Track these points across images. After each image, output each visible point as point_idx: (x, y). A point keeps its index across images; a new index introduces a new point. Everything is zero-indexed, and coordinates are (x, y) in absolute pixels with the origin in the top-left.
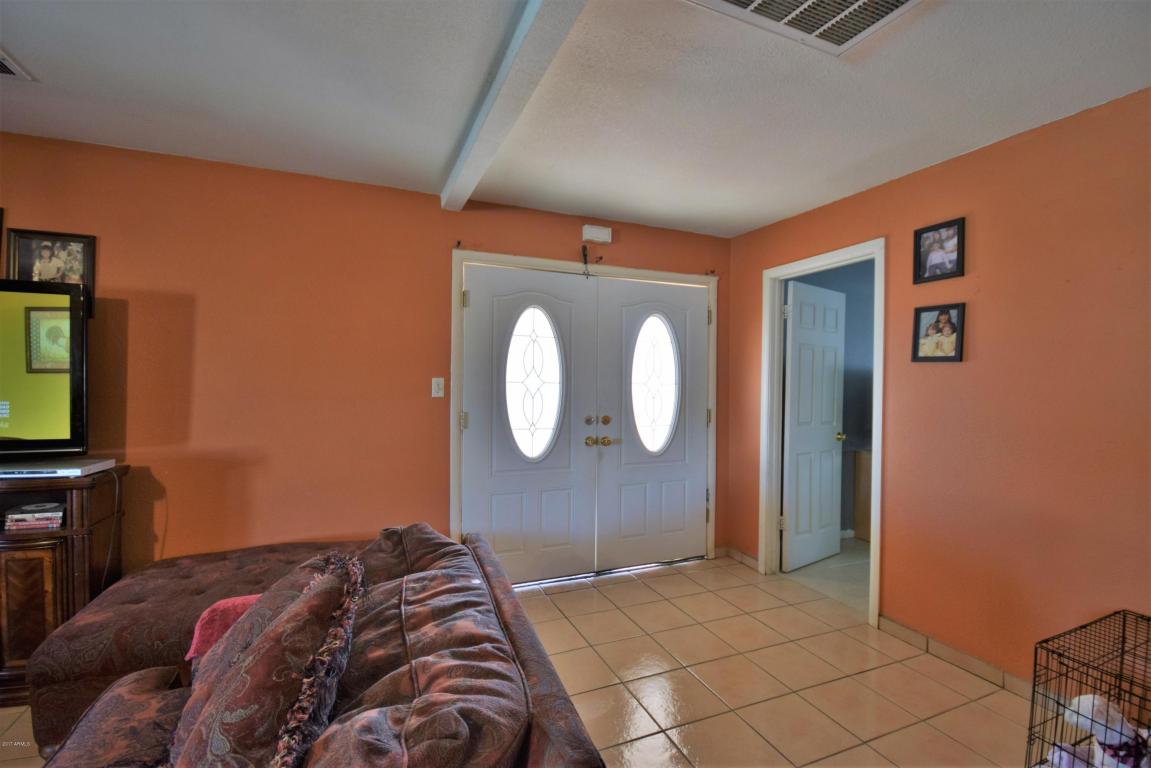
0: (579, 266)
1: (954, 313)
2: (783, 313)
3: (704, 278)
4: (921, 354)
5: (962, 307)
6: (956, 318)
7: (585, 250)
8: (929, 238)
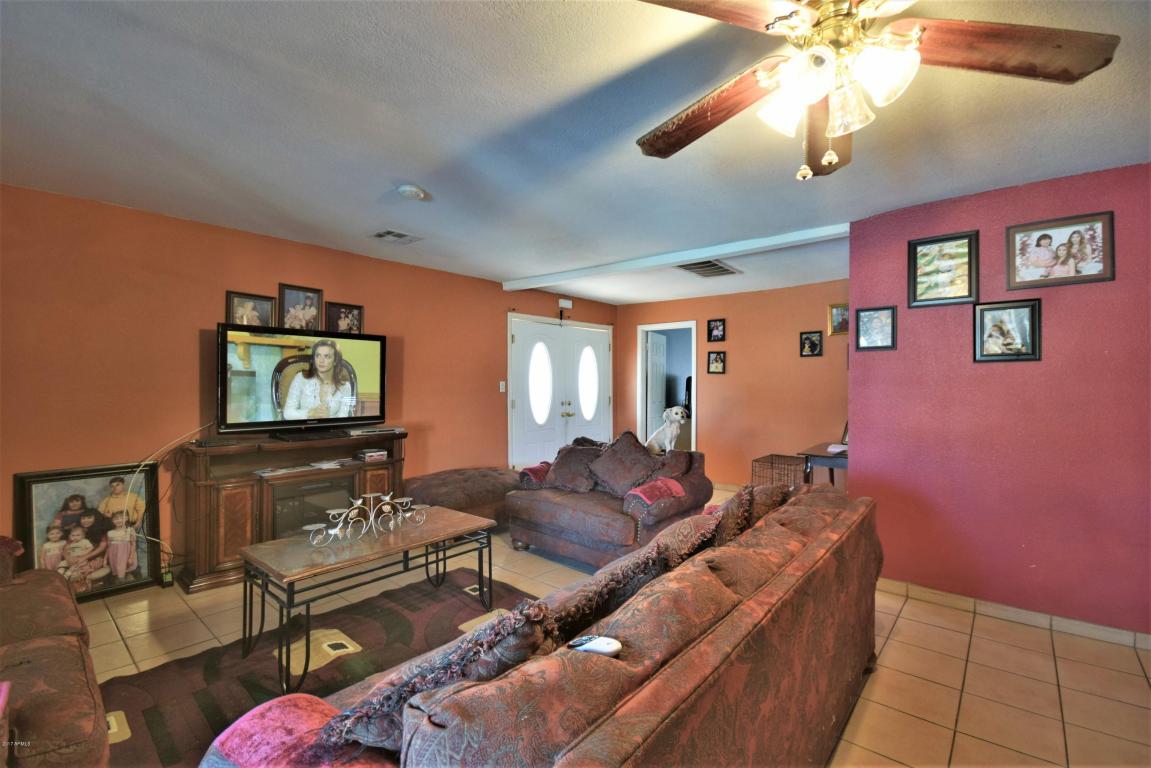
0: (558, 321)
1: (722, 355)
2: (646, 347)
3: (607, 327)
4: (711, 370)
5: (724, 353)
6: (722, 357)
7: (561, 312)
8: (713, 324)
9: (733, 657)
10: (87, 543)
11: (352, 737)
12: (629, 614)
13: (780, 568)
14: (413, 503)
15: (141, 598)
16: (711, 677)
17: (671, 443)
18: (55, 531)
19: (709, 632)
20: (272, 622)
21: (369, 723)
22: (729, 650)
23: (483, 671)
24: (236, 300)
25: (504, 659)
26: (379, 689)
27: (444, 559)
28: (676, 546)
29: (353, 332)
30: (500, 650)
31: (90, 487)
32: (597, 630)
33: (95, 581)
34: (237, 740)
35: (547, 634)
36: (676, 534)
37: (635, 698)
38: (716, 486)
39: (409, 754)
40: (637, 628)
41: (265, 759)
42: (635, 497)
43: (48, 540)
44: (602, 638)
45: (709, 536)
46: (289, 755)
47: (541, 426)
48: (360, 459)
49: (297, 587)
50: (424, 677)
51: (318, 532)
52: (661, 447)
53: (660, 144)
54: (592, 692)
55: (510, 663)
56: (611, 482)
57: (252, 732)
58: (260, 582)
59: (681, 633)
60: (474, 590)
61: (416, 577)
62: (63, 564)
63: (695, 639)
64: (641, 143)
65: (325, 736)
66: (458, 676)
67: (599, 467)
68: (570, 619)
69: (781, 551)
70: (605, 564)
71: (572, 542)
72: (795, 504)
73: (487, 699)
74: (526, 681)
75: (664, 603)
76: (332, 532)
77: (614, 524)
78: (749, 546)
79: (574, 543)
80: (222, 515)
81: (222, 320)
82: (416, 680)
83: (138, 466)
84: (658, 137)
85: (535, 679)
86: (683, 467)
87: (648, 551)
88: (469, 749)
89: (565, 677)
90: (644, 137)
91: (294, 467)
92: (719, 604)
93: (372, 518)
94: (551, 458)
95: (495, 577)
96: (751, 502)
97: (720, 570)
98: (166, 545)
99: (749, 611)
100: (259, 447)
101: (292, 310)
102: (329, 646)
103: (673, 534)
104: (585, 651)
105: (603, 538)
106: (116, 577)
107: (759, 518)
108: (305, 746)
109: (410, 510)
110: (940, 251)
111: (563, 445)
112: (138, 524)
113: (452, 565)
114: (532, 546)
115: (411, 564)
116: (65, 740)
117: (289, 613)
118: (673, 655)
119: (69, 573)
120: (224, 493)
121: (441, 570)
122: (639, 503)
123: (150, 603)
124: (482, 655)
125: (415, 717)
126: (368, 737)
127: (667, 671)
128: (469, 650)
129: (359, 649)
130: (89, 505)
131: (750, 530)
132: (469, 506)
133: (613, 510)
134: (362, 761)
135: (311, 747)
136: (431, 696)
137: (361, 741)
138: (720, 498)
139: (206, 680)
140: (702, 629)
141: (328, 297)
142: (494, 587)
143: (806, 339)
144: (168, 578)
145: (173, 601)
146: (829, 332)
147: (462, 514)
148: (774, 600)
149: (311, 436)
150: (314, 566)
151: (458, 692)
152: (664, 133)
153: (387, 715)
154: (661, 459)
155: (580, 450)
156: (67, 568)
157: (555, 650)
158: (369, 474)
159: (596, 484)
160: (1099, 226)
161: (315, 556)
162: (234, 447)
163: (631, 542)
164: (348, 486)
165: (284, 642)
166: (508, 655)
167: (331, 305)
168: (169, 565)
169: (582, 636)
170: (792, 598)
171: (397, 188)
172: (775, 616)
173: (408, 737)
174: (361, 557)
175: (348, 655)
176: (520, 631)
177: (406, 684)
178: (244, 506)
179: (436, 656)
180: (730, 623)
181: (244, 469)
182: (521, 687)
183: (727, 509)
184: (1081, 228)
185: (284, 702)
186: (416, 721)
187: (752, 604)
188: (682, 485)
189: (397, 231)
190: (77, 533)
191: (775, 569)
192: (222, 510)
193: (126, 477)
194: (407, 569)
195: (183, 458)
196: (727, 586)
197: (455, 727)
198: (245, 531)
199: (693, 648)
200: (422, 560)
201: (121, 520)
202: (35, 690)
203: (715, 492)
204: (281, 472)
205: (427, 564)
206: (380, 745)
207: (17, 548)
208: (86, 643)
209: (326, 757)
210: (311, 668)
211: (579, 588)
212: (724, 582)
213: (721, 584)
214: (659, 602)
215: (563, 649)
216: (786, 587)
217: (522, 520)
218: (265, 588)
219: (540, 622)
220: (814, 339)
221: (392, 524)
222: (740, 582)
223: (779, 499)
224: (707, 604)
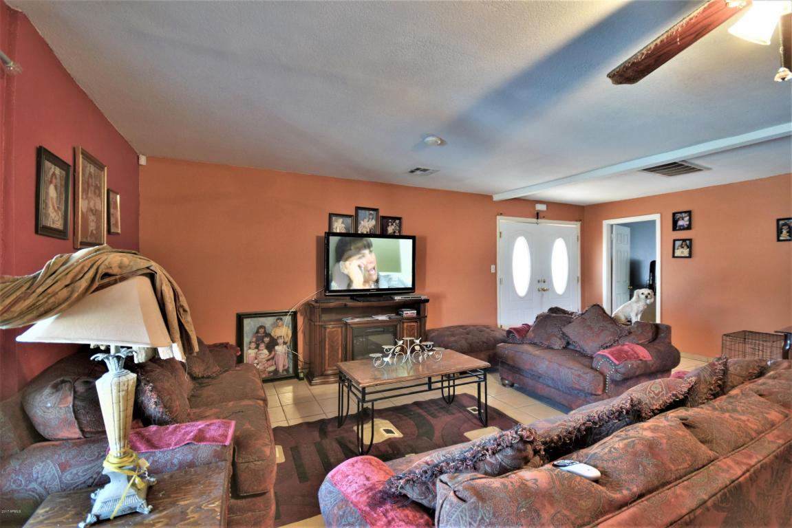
0: (535, 220)
1: (688, 242)
2: (611, 237)
3: (575, 223)
4: (676, 255)
5: (690, 240)
6: (688, 243)
7: (538, 214)
8: (678, 216)
9: (709, 504)
10: (266, 352)
11: (404, 492)
12: (606, 450)
13: (759, 433)
14: (434, 346)
15: (288, 385)
16: (687, 517)
17: (637, 315)
18: (253, 344)
19: (685, 478)
20: (353, 410)
21: (413, 485)
22: (706, 497)
23: (488, 469)
24: (334, 218)
25: (504, 464)
26: (419, 464)
27: (454, 386)
28: (647, 401)
29: (396, 234)
30: (501, 456)
31: (268, 322)
32: (577, 457)
33: (270, 372)
34: (340, 476)
35: (536, 452)
36: (646, 391)
37: (614, 518)
38: (682, 354)
39: (442, 513)
40: (614, 463)
41: (356, 491)
42: (603, 356)
43: (250, 348)
44: (582, 464)
45: (681, 397)
46: (368, 493)
47: (520, 298)
48: (400, 315)
49: (367, 390)
50: (448, 464)
51: (378, 359)
52: (627, 319)
53: (630, 73)
54: (577, 504)
55: (508, 467)
56: (581, 343)
57: (348, 473)
58: (347, 384)
59: (657, 475)
60: (474, 410)
61: (436, 395)
62: (256, 361)
63: (669, 483)
64: (611, 76)
65: (388, 487)
66: (471, 468)
67: (570, 331)
68: (553, 445)
69: (760, 419)
70: (578, 407)
71: (548, 386)
72: (774, 378)
73: (494, 490)
74: (523, 483)
75: (639, 447)
76: (386, 359)
77: (585, 376)
78: (723, 410)
79: (551, 387)
80: (327, 343)
81: (327, 231)
82: (443, 464)
83: (288, 312)
84: (627, 68)
85: (530, 484)
86: (650, 335)
87: (621, 401)
88: (483, 521)
89: (553, 487)
90: (614, 70)
91: (364, 317)
92: (695, 457)
93: (409, 353)
94: (531, 321)
95: (489, 403)
96: (725, 372)
97: (694, 427)
98: (301, 357)
99: (725, 467)
100: (345, 305)
101: (362, 222)
102: (384, 430)
103: (644, 391)
104: (569, 471)
105: (574, 386)
106: (278, 371)
107: (733, 387)
108: (377, 490)
109: (432, 350)
111: (539, 312)
112: (288, 344)
113: (459, 391)
114: (515, 385)
115: (433, 386)
116: (258, 457)
117: (362, 405)
118: (650, 491)
119: (258, 367)
120: (328, 330)
121: (452, 393)
122: (607, 361)
123: (294, 389)
124: (488, 457)
125: (445, 489)
126: (413, 494)
127: (644, 503)
128: (478, 452)
129: (401, 436)
130: (267, 332)
131: (724, 397)
132: (470, 351)
133: (583, 365)
134: (410, 508)
135: (380, 491)
136: (455, 477)
137: (409, 496)
138: (689, 366)
139: (320, 436)
140: (678, 476)
141: (382, 213)
142: (488, 411)
143: (784, 225)
144: (301, 375)
145: (304, 388)
147: (466, 357)
148: (753, 462)
149: (373, 299)
150: (376, 379)
151: (473, 479)
152: (634, 64)
153: (424, 483)
154: (628, 327)
155: (554, 317)
156: (258, 364)
157: (542, 466)
158: (405, 325)
159: (568, 343)
161: (376, 373)
162: (333, 304)
163: (600, 393)
164: (394, 332)
165: (360, 423)
166: (507, 462)
167: (383, 218)
168: (302, 369)
169: (564, 459)
170: (772, 462)
171: (424, 139)
172: (754, 476)
173: (441, 501)
174: (403, 377)
175: (395, 438)
176: (516, 446)
177: (437, 466)
178: (338, 338)
179: (456, 450)
180: (706, 475)
181: (339, 317)
182: (519, 486)
183: (698, 376)
185: (364, 460)
186: (445, 492)
187: (729, 462)
188: (648, 351)
189: (422, 168)
190: (262, 346)
191: (754, 434)
192: (327, 340)
193: (284, 318)
194: (430, 389)
195: (309, 308)
196: (701, 442)
197: (473, 503)
198: (338, 354)
199: (668, 489)
200: (439, 385)
201: (280, 341)
202: (244, 427)
203: (682, 359)
204: (357, 320)
205: (442, 388)
206: (420, 501)
207: (238, 352)
208: (267, 405)
209: (389, 500)
210: (375, 442)
211: (559, 422)
212: (699, 439)
213: (697, 441)
214: (634, 445)
215: (548, 466)
216: (765, 452)
217: (508, 365)
218: (349, 387)
219: (531, 443)
221: (420, 358)
222: (716, 441)
223: (756, 372)
224: (682, 455)
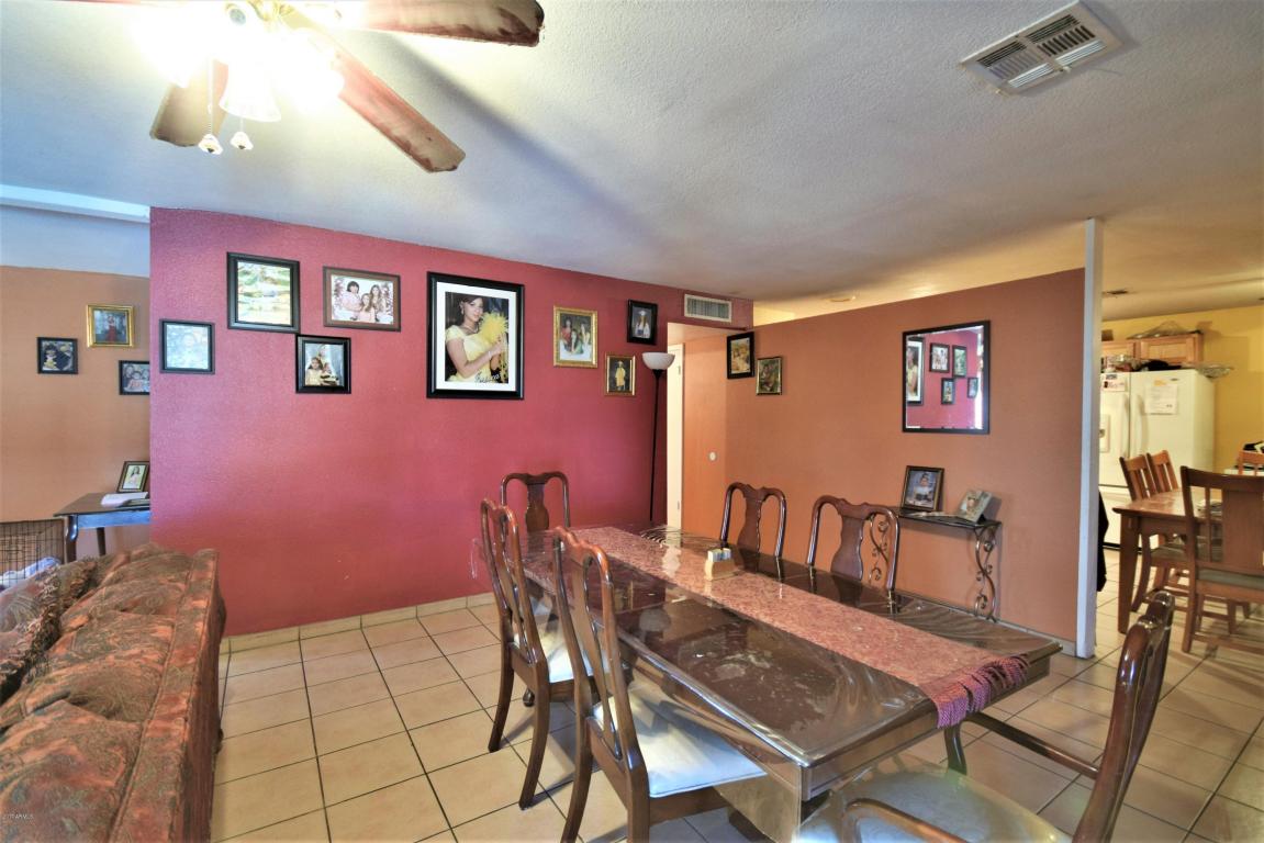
13: (162, 663)
69: (151, 643)
75: (40, 788)
97: (86, 701)
99: (159, 734)
110: (263, 272)
131: (69, 635)
140: (120, 790)
143: (48, 348)
146: (89, 342)
148: (183, 705)
160: (391, 285)
180: (149, 762)
184: (380, 284)
187: (158, 723)
191: (159, 668)
196: (109, 717)
212: (103, 714)
213: (104, 718)
216: (186, 684)
220: (63, 349)
222: (125, 704)
223: (81, 581)
224: (111, 754)
